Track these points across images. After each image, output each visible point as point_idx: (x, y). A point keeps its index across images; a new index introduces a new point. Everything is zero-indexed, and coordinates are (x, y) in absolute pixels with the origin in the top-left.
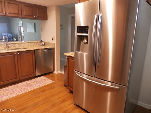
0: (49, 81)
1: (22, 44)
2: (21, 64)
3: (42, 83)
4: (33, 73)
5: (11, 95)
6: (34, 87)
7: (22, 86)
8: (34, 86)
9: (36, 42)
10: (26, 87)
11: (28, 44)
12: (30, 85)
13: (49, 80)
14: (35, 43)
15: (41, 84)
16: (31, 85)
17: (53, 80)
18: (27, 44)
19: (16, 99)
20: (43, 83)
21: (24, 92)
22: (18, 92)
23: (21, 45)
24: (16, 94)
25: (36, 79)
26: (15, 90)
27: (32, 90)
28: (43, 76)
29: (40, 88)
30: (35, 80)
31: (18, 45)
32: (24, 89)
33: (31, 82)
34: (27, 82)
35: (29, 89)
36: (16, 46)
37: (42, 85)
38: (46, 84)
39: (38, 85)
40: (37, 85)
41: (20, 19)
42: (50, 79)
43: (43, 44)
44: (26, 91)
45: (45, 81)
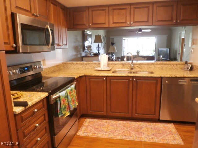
0: (175, 140)
1: (152, 65)
2: (136, 95)
3: (161, 136)
4: (155, 114)
5: (110, 134)
6: (143, 137)
7: (131, 127)
8: (145, 135)
9: (176, 64)
10: (134, 131)
11: (162, 67)
12: (141, 131)
13: (177, 137)
14: (174, 65)
15: (157, 136)
16: (142, 133)
17: (183, 140)
18: (159, 66)
19: (109, 142)
20: (161, 138)
21: (124, 138)
22: (119, 134)
23: (150, 66)
24: (115, 135)
25: (157, 124)
26: (118, 129)
27: (137, 140)
28: (172, 124)
29: (149, 144)
30: (155, 125)
31: (146, 66)
32: (128, 133)
33: (146, 127)
34: (140, 124)
35: (134, 137)
36: (143, 67)
37: (156, 140)
38: (166, 142)
39: (151, 137)
40: (149, 136)
41: (183, 28)
42: (180, 135)
43: (188, 68)
44: (128, 138)
45: (167, 135)
